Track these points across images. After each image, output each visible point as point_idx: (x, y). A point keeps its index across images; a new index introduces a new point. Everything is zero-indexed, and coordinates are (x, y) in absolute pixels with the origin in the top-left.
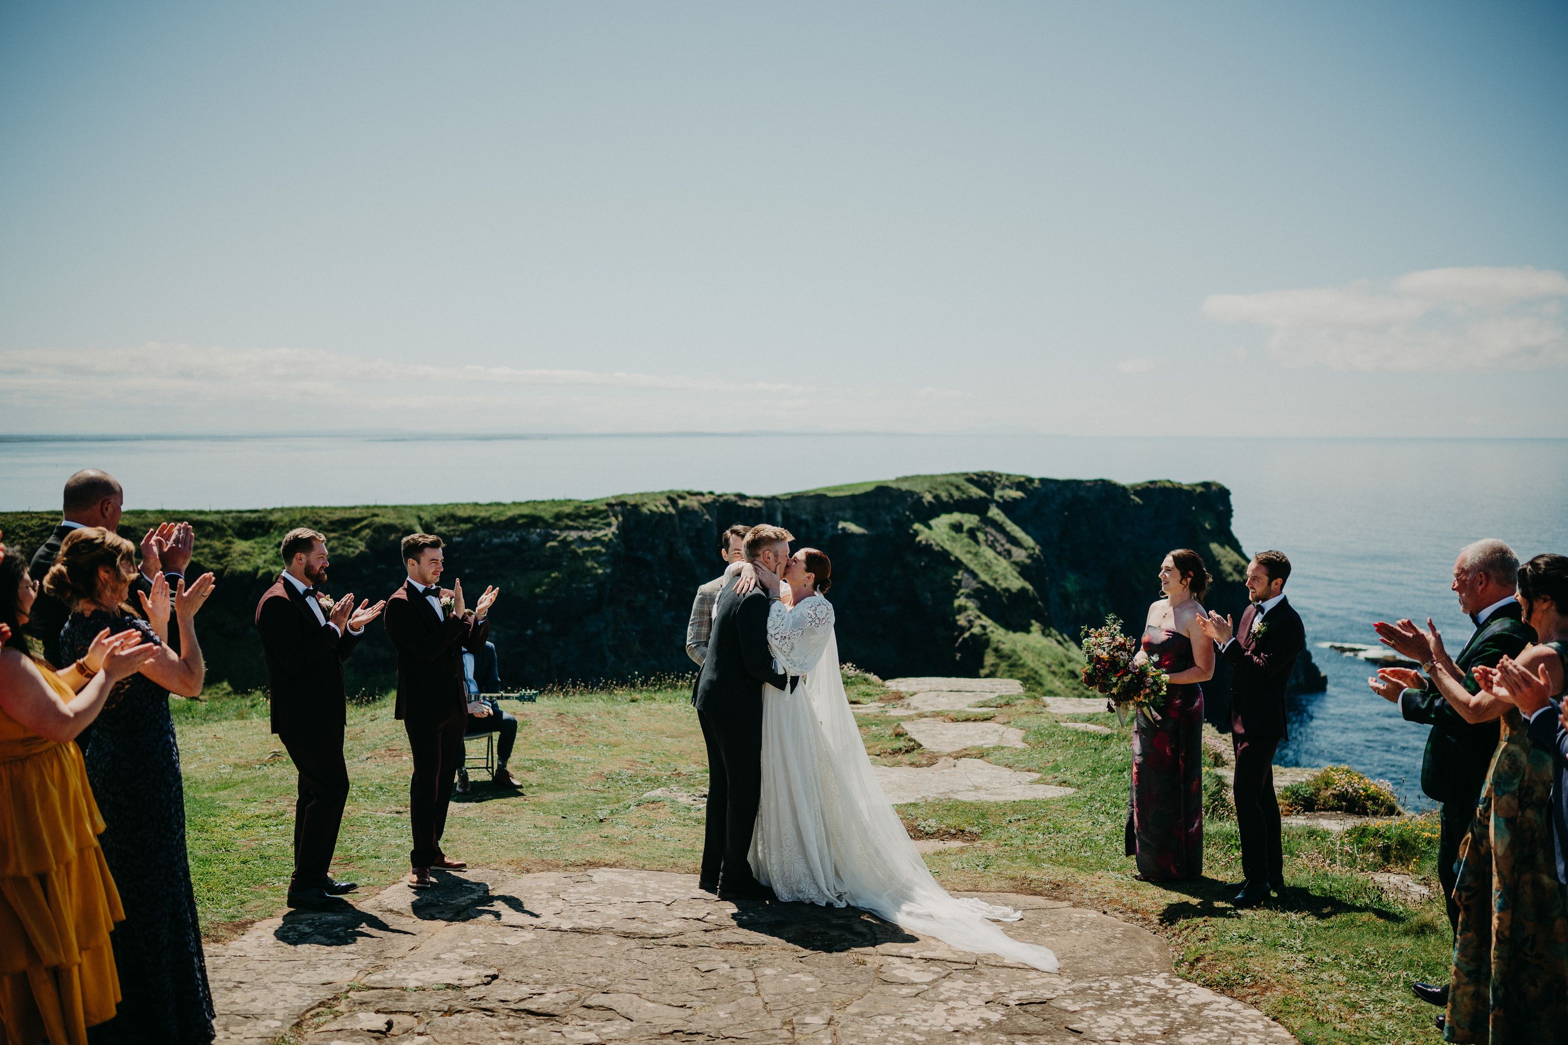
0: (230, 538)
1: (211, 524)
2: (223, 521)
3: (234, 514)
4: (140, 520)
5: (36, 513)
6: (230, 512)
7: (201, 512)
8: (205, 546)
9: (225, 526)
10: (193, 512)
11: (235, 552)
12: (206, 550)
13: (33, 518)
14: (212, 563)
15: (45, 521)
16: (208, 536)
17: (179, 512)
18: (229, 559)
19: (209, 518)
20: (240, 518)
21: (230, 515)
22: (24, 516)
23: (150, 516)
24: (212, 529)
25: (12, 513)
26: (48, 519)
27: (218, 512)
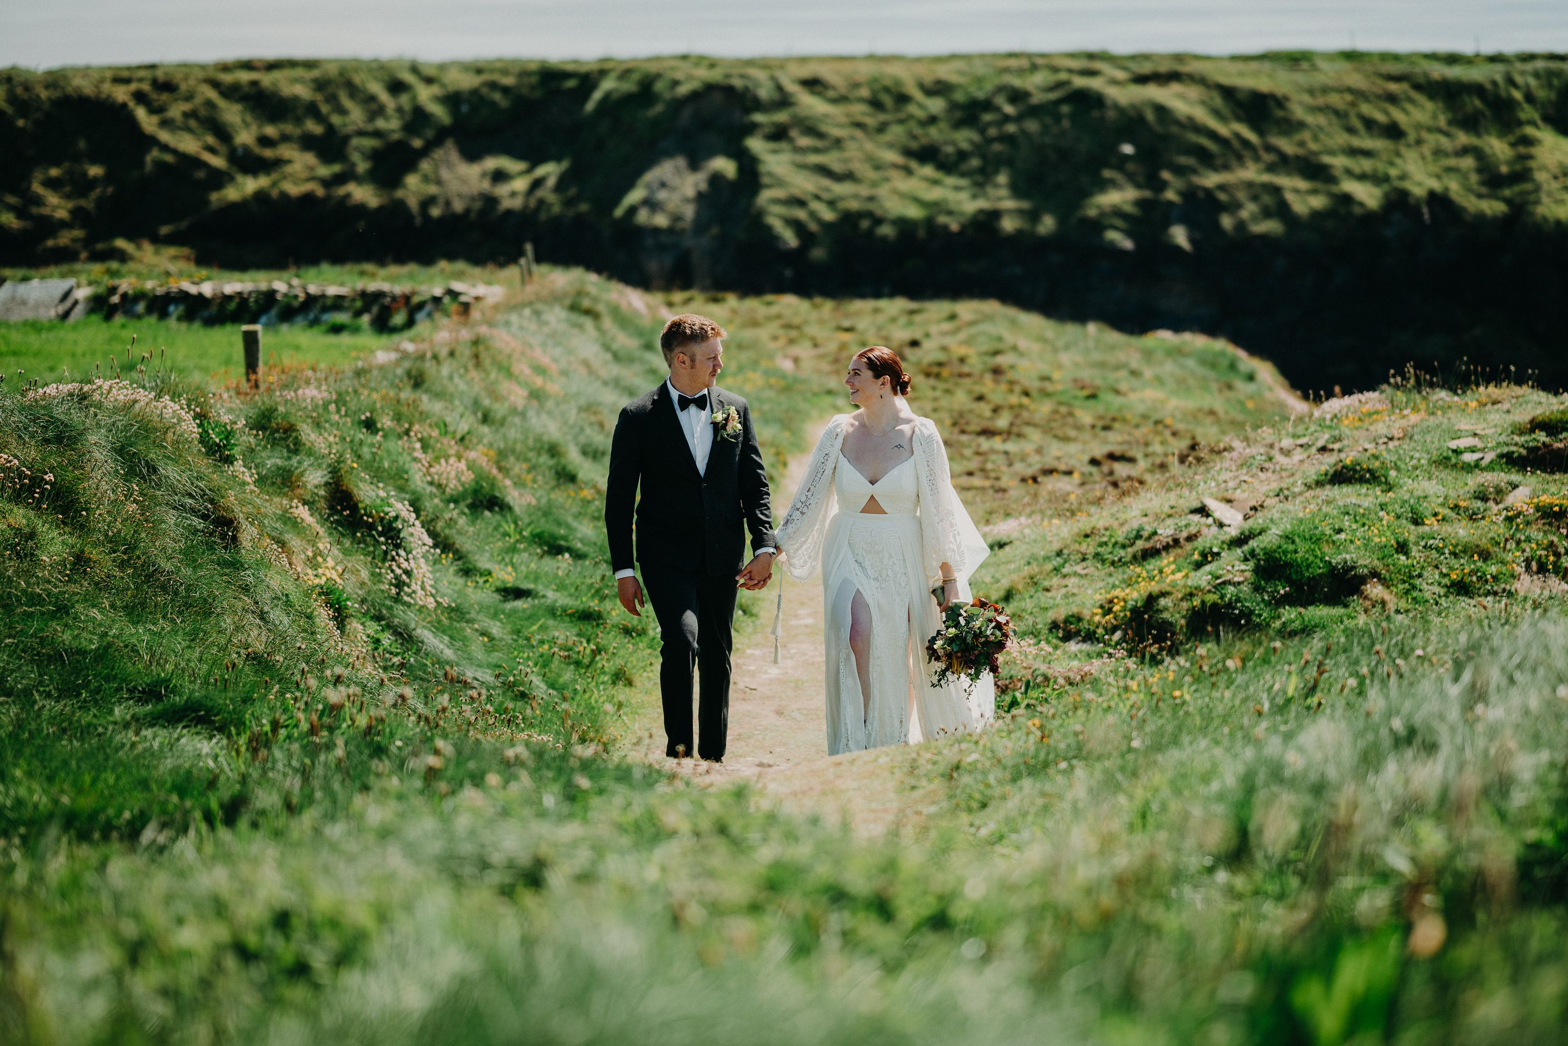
0: (1529, 131)
1: (1477, 89)
2: (1511, 82)
3: (1540, 64)
4: (1300, 78)
5: (1043, 56)
6: (1530, 57)
7: (1452, 59)
8: (1465, 151)
9: (1517, 95)
10: (1433, 57)
11: (1544, 168)
12: (1468, 162)
13: (1034, 68)
14: (1480, 196)
15: (1063, 76)
16: (1471, 123)
17: (1396, 58)
18: (1528, 186)
19: (1476, 74)
20: (1558, 74)
21: (1529, 67)
22: (1013, 63)
23: (1323, 65)
24: (1478, 103)
25: (982, 56)
26: (1071, 71)
27: (1495, 59)
